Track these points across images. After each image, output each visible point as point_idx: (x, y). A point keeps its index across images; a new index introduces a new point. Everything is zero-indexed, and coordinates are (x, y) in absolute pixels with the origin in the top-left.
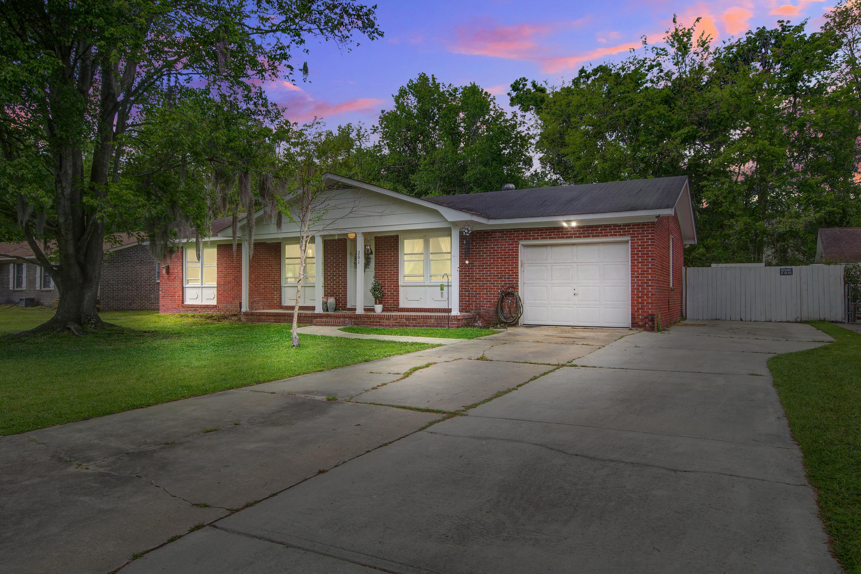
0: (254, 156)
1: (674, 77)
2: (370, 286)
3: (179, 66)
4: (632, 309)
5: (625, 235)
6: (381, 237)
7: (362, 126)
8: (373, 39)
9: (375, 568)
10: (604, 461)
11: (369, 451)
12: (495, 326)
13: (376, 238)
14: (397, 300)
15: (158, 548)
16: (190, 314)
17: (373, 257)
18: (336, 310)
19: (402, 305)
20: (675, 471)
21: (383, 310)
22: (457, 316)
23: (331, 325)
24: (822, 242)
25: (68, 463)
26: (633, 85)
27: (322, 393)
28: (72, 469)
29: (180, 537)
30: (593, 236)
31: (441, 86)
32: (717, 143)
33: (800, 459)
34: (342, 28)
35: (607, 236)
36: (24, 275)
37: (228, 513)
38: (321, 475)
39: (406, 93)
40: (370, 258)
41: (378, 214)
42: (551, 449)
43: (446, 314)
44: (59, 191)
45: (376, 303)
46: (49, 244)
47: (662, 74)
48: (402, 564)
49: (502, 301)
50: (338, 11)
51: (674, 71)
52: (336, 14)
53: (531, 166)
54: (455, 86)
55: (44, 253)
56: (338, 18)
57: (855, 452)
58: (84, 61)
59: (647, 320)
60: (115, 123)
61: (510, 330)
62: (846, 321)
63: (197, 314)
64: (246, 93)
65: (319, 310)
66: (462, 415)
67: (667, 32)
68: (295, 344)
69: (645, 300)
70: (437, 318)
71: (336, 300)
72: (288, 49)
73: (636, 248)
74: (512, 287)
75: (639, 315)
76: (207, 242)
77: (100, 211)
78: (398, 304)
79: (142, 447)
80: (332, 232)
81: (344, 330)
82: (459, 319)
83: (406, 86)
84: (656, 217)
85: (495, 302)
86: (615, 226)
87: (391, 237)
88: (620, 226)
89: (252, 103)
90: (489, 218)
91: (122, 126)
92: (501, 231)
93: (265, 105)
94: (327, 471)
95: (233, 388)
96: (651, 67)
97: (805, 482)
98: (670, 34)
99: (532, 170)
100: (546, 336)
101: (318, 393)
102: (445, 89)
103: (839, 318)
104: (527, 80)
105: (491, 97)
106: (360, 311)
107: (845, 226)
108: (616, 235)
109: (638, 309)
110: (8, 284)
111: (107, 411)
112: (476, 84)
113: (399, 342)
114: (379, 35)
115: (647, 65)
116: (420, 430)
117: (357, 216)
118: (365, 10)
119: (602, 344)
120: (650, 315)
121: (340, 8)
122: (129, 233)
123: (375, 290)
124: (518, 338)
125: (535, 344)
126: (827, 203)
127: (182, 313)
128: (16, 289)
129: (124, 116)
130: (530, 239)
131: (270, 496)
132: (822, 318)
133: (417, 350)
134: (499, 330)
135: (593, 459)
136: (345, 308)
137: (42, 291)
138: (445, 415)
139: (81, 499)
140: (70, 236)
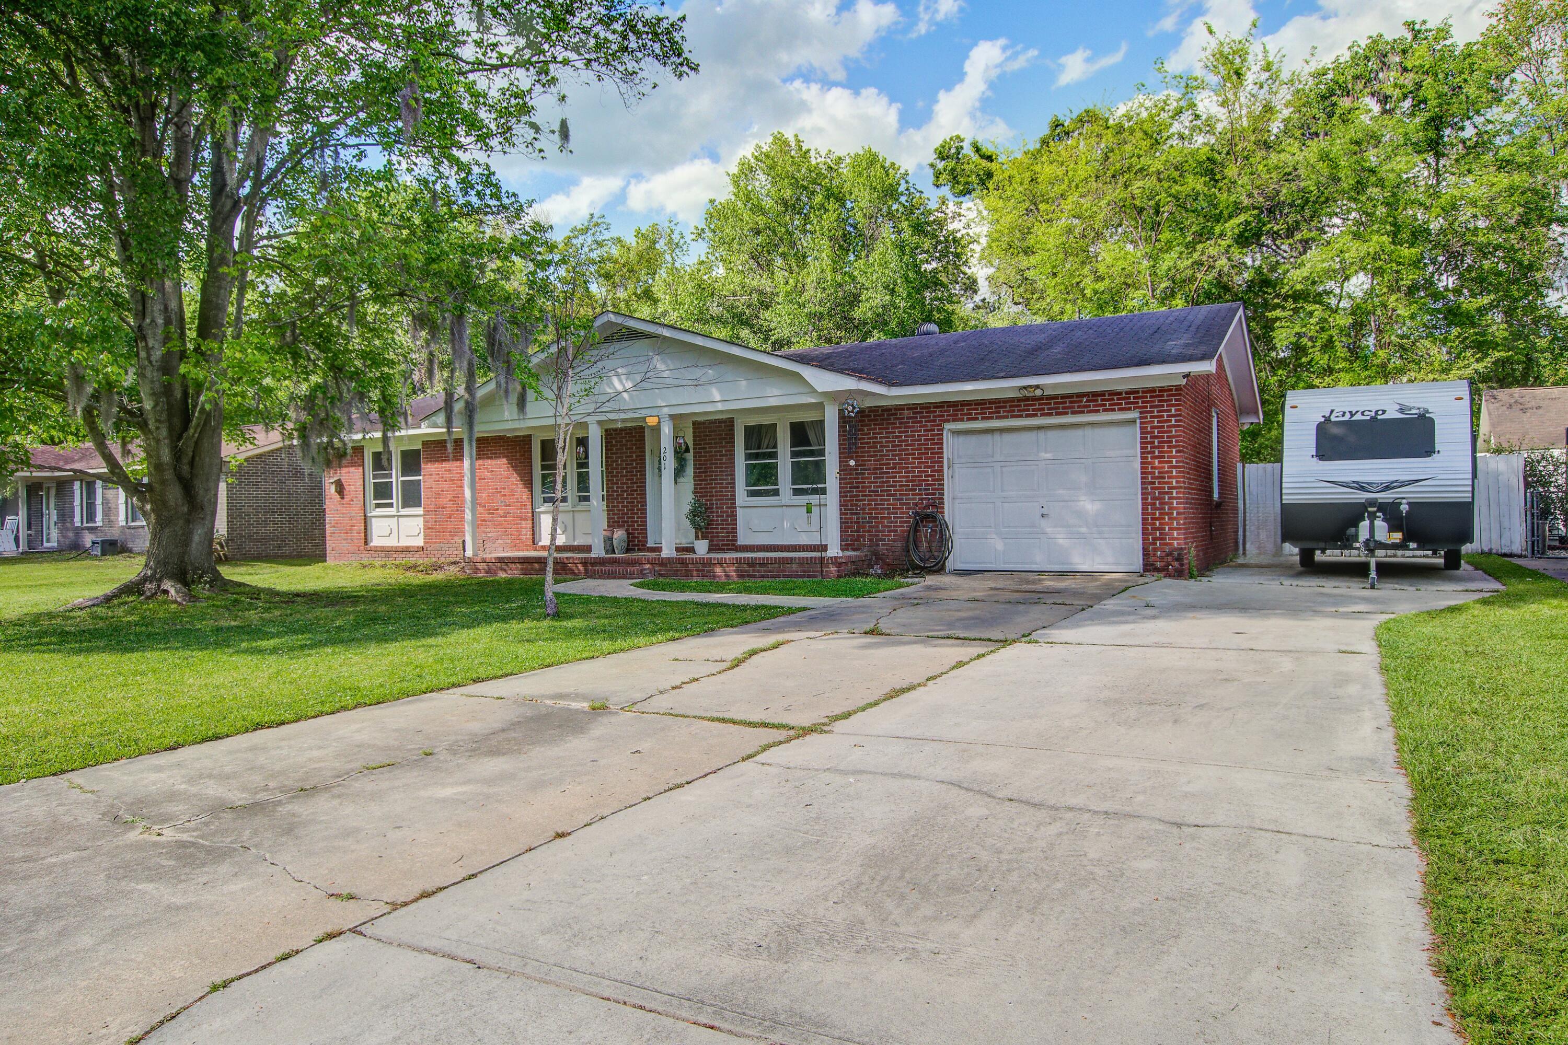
0: (474, 287)
1: (1219, 127)
2: (687, 508)
3: (342, 132)
4: (1144, 539)
5: (1129, 409)
6: (704, 423)
7: (674, 227)
8: (681, 76)
9: (625, 1003)
10: (1057, 809)
11: (649, 798)
12: (904, 573)
13: (694, 423)
14: (734, 530)
15: (257, 971)
16: (378, 562)
17: (690, 456)
18: (628, 550)
19: (741, 541)
20: (1179, 826)
21: (710, 550)
22: (836, 558)
23: (620, 578)
24: (1490, 414)
25: (129, 825)
26: (1148, 142)
27: (584, 698)
28: (133, 836)
29: (297, 952)
30: (1073, 413)
31: (812, 153)
32: (1301, 241)
33: (1405, 802)
34: (626, 58)
35: (1098, 411)
36: (99, 501)
37: (388, 908)
38: (559, 841)
39: (751, 169)
40: (684, 460)
41: (690, 383)
42: (967, 789)
43: (817, 554)
44: (143, 354)
45: (697, 538)
46: (130, 447)
47: (1199, 123)
48: (673, 995)
49: (916, 531)
50: (618, 26)
51: (1220, 116)
52: (614, 32)
53: (975, 292)
54: (838, 154)
55: (121, 463)
56: (620, 39)
57: (1506, 786)
58: (178, 127)
59: (1170, 559)
60: (237, 233)
61: (931, 580)
62: (1529, 553)
63: (389, 561)
64: (463, 175)
65: (598, 552)
66: (823, 731)
67: (1205, 49)
68: (551, 612)
69: (1167, 524)
70: (802, 562)
71: (628, 534)
72: (528, 98)
73: (1148, 433)
74: (934, 506)
75: (1155, 550)
76: (402, 436)
77: (209, 389)
78: (735, 539)
79: (258, 797)
80: (613, 416)
81: (641, 586)
82: (841, 563)
83: (750, 157)
84: (1184, 377)
85: (903, 531)
86: (1113, 393)
87: (721, 421)
88: (1120, 393)
89: (473, 193)
90: (890, 384)
91: (248, 240)
92: (912, 407)
93: (496, 196)
94: (569, 834)
95: (432, 691)
96: (1179, 112)
97: (1408, 840)
98: (1209, 52)
99: (977, 299)
100: (992, 589)
101: (577, 697)
102: (819, 160)
103: (1516, 548)
104: (962, 141)
105: (902, 171)
106: (668, 552)
107: (1532, 386)
108: (1114, 410)
109: (1155, 539)
110: (72, 517)
111: (210, 734)
112: (873, 150)
113: (734, 606)
114: (692, 69)
115: (1171, 108)
116: (744, 760)
117: (654, 386)
118: (665, 24)
119: (1089, 603)
120: (1176, 549)
121: (620, 22)
122: (266, 425)
123: (694, 514)
124: (942, 595)
125: (970, 605)
126: (1497, 345)
127: (365, 561)
128: (85, 525)
129: (251, 222)
130: (962, 420)
131: (464, 879)
132: (1486, 549)
133: (763, 619)
134: (910, 580)
135: (1037, 806)
136: (643, 547)
137: (129, 528)
138: (792, 733)
139: (140, 887)
140: (164, 432)
